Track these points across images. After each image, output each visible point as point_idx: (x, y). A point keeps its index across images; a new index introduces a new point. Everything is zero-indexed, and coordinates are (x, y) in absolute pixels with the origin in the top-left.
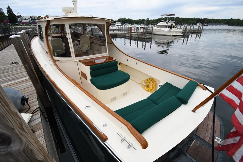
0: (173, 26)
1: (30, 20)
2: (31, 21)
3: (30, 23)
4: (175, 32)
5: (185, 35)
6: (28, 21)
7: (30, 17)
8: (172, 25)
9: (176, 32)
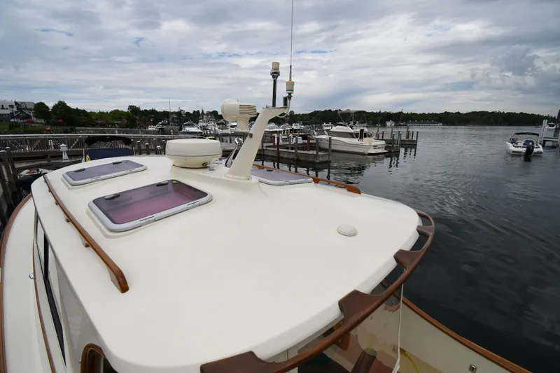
0: (365, 133)
1: (15, 109)
2: (16, 112)
3: (13, 118)
4: (372, 147)
5: (391, 152)
6: (8, 112)
7: (16, 103)
8: (362, 131)
9: (374, 146)
